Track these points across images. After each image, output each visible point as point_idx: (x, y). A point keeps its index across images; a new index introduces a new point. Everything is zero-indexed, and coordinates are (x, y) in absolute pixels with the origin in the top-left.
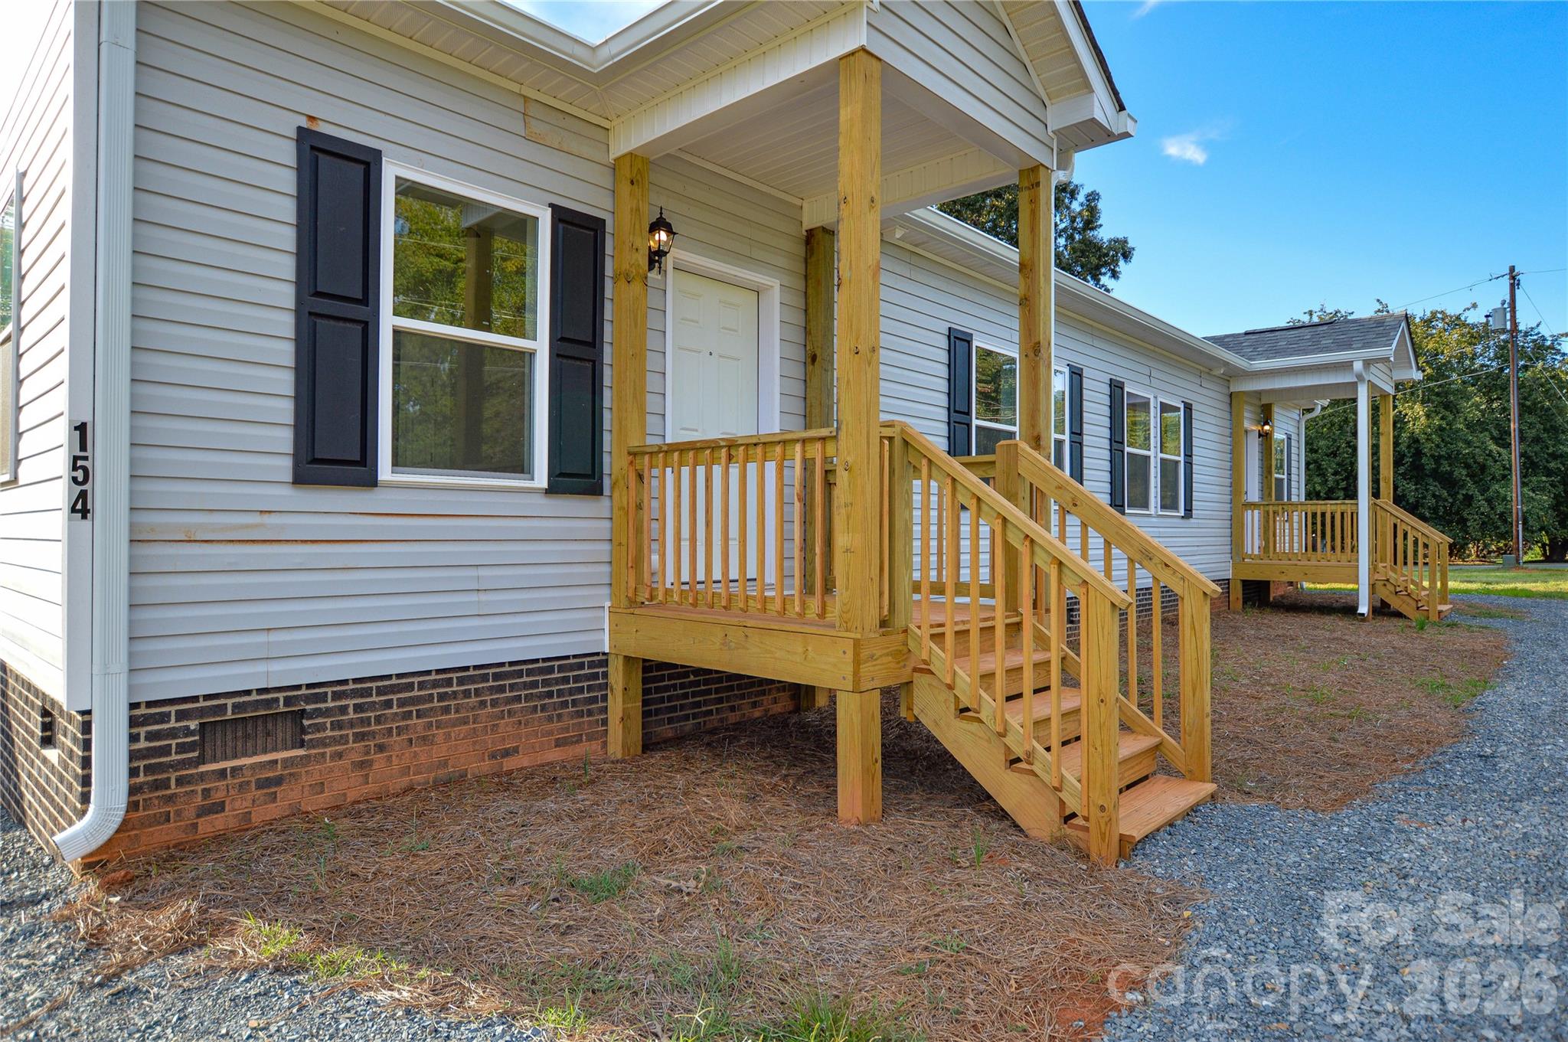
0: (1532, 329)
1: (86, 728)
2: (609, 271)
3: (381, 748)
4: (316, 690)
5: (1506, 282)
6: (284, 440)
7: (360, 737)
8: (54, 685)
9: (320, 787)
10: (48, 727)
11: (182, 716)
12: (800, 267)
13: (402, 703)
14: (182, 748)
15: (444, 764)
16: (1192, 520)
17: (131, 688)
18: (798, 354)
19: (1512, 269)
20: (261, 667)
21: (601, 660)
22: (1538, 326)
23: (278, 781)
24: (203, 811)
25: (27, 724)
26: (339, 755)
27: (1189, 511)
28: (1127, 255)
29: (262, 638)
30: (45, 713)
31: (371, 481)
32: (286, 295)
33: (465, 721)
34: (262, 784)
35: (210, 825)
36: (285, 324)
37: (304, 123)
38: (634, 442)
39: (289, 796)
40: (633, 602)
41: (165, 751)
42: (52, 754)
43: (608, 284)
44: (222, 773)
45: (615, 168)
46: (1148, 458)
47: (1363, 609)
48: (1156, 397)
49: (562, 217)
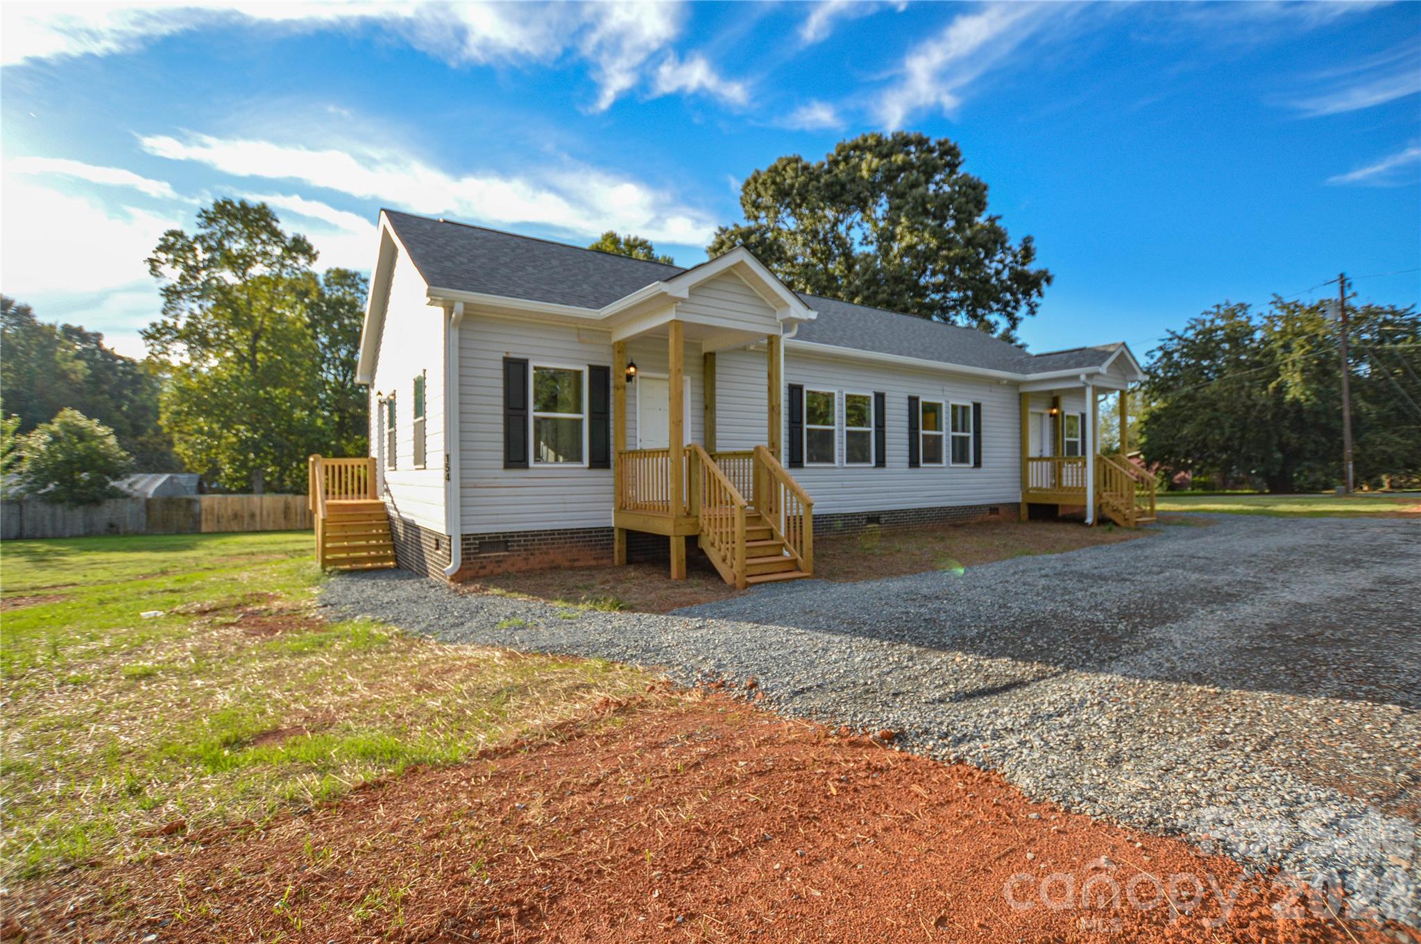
0: (1407, 310)
1: (450, 540)
2: (612, 384)
3: (532, 554)
4: (512, 534)
5: (1337, 286)
6: (501, 455)
7: (525, 550)
8: (441, 529)
9: (513, 565)
10: (437, 544)
11: (474, 539)
12: (701, 369)
13: (539, 540)
14: (475, 549)
15: (553, 562)
16: (981, 470)
17: (461, 530)
18: (701, 406)
19: (1342, 276)
20: (496, 526)
21: (611, 530)
22: (1413, 306)
23: (501, 561)
24: (480, 568)
25: (428, 544)
26: (519, 555)
27: (978, 464)
28: (1048, 280)
29: (495, 517)
30: (437, 540)
31: (526, 467)
32: (501, 410)
33: (559, 548)
34: (497, 562)
35: (482, 572)
36: (501, 419)
37: (505, 355)
38: (621, 449)
39: (504, 566)
40: (621, 508)
41: (470, 549)
42: (439, 552)
43: (612, 392)
44: (485, 557)
45: (613, 346)
46: (940, 437)
47: (1089, 520)
48: (947, 402)
49: (593, 369)
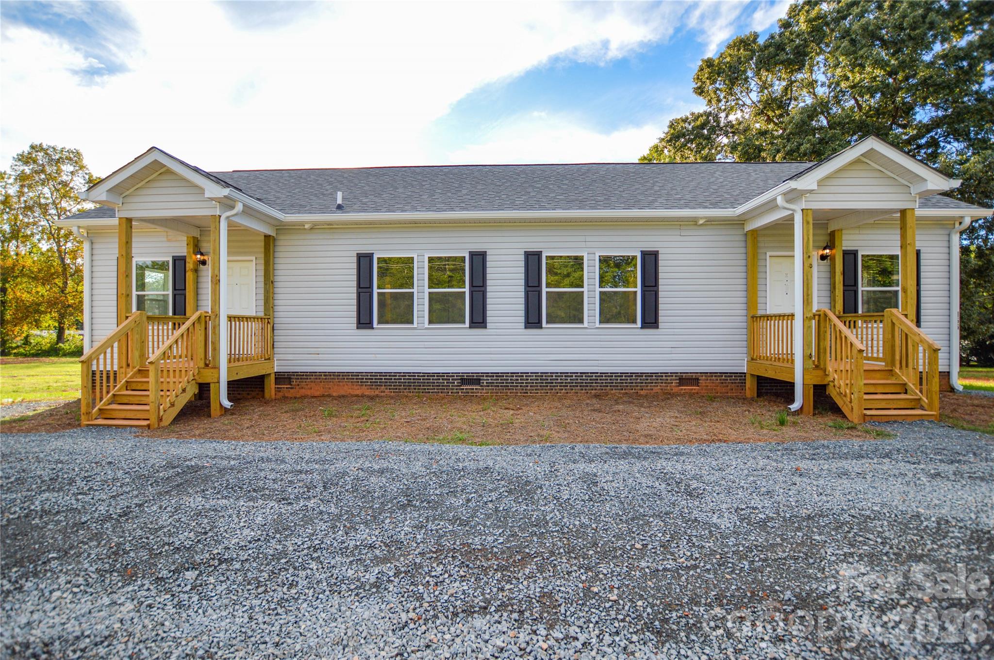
12: (263, 250)
16: (657, 331)
27: (650, 323)
46: (583, 292)
47: (796, 405)
48: (594, 253)
49: (176, 258)
